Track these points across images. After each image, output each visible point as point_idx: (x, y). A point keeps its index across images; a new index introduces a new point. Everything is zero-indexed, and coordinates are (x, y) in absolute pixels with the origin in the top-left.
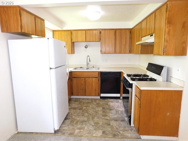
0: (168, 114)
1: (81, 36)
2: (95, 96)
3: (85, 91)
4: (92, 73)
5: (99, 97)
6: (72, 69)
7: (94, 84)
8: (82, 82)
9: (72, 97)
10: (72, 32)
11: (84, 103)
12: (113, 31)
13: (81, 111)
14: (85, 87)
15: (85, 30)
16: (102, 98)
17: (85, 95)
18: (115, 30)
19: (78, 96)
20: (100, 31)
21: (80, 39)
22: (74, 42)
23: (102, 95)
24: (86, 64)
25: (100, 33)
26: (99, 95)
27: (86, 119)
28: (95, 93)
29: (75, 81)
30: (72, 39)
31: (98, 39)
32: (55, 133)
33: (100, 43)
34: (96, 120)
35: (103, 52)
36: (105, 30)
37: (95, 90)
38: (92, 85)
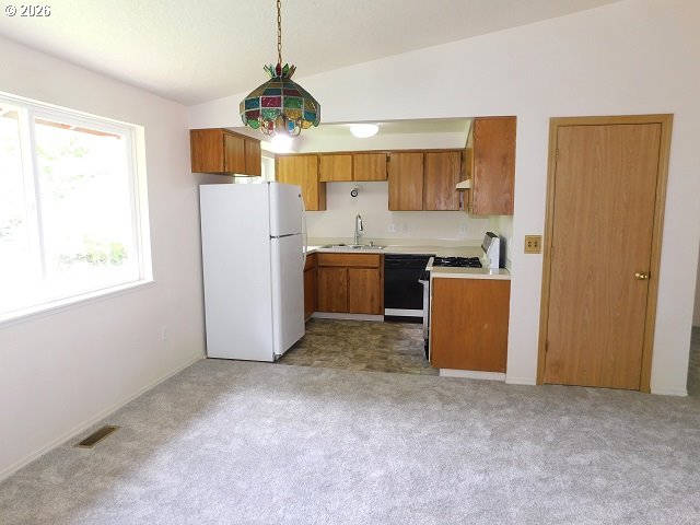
0: (486, 326)
1: (342, 168)
2: (372, 313)
5: (381, 318)
6: (317, 248)
7: (368, 284)
8: (341, 279)
9: (316, 315)
10: (321, 157)
11: (342, 327)
12: (420, 154)
13: (332, 339)
14: (348, 291)
15: (351, 153)
16: (389, 319)
17: (348, 312)
18: (425, 153)
19: (331, 312)
20: (387, 156)
21: (338, 175)
22: (325, 183)
23: (389, 312)
24: (353, 235)
25: (388, 159)
26: (381, 312)
27: (339, 349)
28: (372, 306)
29: (324, 275)
30: (319, 176)
31: (382, 174)
32: (275, 362)
33: (386, 183)
34: (360, 351)
35: (395, 205)
36: (399, 152)
37: (372, 300)
38: (365, 286)
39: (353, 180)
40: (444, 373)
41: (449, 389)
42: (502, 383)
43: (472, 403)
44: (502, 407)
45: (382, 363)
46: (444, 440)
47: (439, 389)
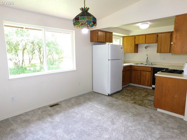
0: (176, 96)
1: (142, 40)
2: (148, 86)
3: (140, 81)
4: (146, 68)
5: (151, 88)
6: (132, 64)
8: (139, 74)
9: (131, 84)
10: (136, 36)
12: (169, 33)
13: (130, 92)
14: (140, 78)
15: (145, 35)
18: (171, 33)
19: (135, 84)
21: (141, 42)
22: (138, 44)
23: (153, 86)
24: (145, 61)
25: (158, 36)
26: (151, 86)
27: (130, 95)
28: (148, 84)
29: (133, 72)
30: (135, 42)
31: (155, 41)
32: (109, 95)
33: (157, 44)
34: (136, 97)
35: (159, 51)
36: (162, 33)
37: (148, 81)
38: (146, 77)
39: (145, 43)
40: (159, 110)
41: (156, 116)
42: (182, 119)
43: (161, 123)
44: (173, 128)
45: (140, 102)
46: (138, 133)
47: (152, 115)
